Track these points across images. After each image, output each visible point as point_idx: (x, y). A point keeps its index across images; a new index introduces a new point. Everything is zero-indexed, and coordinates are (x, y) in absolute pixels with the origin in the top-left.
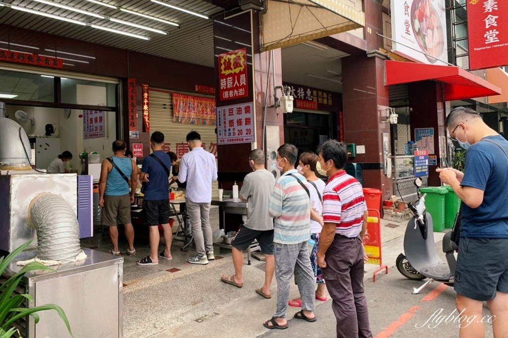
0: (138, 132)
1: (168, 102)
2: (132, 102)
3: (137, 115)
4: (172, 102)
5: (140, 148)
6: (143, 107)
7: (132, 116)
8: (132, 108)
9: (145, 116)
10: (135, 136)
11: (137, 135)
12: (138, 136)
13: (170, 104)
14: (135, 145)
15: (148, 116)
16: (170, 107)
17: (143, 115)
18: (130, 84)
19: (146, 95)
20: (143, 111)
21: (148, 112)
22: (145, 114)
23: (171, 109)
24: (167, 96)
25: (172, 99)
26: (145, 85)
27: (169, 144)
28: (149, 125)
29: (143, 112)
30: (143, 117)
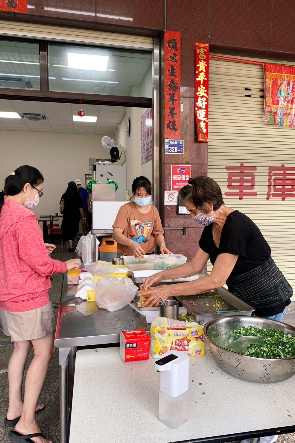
0: (182, 143)
1: (256, 86)
2: (172, 81)
3: (182, 106)
4: (263, 83)
5: (185, 174)
6: (196, 91)
7: (172, 110)
8: (172, 92)
9: (200, 108)
10: (176, 149)
11: (180, 147)
12: (183, 150)
13: (260, 87)
14: (175, 169)
15: (207, 108)
16: (260, 93)
17: (196, 106)
18: (168, 42)
19: (202, 65)
20: (196, 98)
21: (207, 101)
22: (199, 104)
23: (261, 97)
24: (255, 71)
25: (263, 77)
26: (202, 45)
27: (254, 168)
28: (207, 127)
29: (196, 101)
30: (195, 111)
